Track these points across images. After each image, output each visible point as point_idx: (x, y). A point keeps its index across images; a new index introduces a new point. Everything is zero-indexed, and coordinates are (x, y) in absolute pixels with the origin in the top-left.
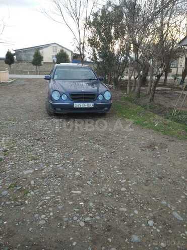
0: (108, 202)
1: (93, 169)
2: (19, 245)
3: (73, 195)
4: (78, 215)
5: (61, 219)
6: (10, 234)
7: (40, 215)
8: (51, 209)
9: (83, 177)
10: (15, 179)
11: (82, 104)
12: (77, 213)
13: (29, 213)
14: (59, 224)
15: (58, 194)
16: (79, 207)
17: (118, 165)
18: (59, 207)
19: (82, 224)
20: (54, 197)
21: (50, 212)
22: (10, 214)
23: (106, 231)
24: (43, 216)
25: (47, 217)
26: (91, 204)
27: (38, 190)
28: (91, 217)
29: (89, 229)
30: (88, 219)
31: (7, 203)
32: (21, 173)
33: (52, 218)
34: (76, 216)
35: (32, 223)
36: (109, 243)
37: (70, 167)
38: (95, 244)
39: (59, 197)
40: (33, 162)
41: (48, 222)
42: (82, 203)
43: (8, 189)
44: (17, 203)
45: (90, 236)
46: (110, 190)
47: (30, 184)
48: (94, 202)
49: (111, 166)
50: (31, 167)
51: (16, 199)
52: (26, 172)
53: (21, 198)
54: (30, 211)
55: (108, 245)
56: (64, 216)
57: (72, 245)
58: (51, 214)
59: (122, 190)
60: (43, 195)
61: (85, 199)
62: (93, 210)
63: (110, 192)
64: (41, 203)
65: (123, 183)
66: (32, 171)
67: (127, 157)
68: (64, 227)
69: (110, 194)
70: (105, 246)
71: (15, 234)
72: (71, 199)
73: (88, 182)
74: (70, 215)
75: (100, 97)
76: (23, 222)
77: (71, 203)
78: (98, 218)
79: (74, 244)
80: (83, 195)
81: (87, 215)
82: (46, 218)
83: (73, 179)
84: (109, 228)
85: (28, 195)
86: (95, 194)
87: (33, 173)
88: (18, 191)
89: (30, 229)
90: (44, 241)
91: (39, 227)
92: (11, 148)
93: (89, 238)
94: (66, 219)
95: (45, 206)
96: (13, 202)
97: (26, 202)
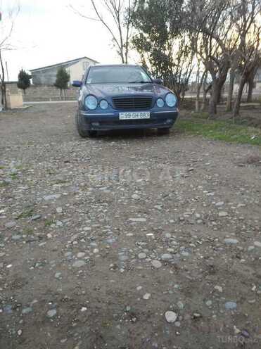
0: (199, 231)
1: (161, 190)
2: (35, 301)
3: (133, 224)
4: (146, 250)
5: (115, 258)
6: (18, 283)
7: (75, 253)
8: (93, 244)
9: (147, 201)
10: (29, 207)
11: (132, 113)
12: (144, 248)
13: (54, 251)
14: (112, 265)
15: (105, 223)
16: (146, 239)
17: (204, 185)
18: (110, 241)
19: (157, 264)
20: (98, 227)
21: (93, 248)
22: (19, 252)
23: (206, 274)
24: (80, 255)
25: (87, 255)
26: (168, 235)
27: (69, 219)
28: (171, 253)
29: (171, 272)
30: (166, 256)
31: (13, 237)
32: (40, 199)
33: (98, 256)
34: (143, 252)
35: (59, 265)
36: (219, 293)
37: (123, 189)
38: (190, 297)
39: (107, 227)
40: (59, 185)
41: (92, 263)
42: (152, 234)
43: (17, 219)
44: (32, 237)
45: (177, 283)
46: (198, 215)
47: (55, 212)
48: (173, 232)
49: (191, 186)
50: (57, 191)
51: (30, 232)
52: (47, 198)
53: (40, 230)
54: (56, 247)
55: (219, 297)
56: (120, 254)
57: (142, 298)
58: (96, 250)
59: (220, 214)
60: (79, 225)
61: (155, 229)
62: (174, 242)
63: (199, 219)
64: (75, 237)
65: (219, 206)
66: (57, 196)
67: (217, 175)
68: (122, 270)
69: (199, 221)
70: (211, 299)
71: (27, 283)
72: (131, 229)
73: (156, 206)
74: (131, 251)
75: (160, 103)
76: (43, 264)
77: (130, 234)
78: (186, 254)
79: (147, 296)
80: (150, 223)
81: (164, 251)
82: (86, 258)
83: (129, 204)
84: (212, 270)
85: (53, 225)
86: (172, 221)
87: (59, 199)
88: (34, 222)
89: (57, 275)
90: (84, 292)
91: (74, 272)
92: (24, 171)
93: (176, 286)
94: (123, 258)
95: (83, 240)
96: (24, 236)
97: (49, 235)
